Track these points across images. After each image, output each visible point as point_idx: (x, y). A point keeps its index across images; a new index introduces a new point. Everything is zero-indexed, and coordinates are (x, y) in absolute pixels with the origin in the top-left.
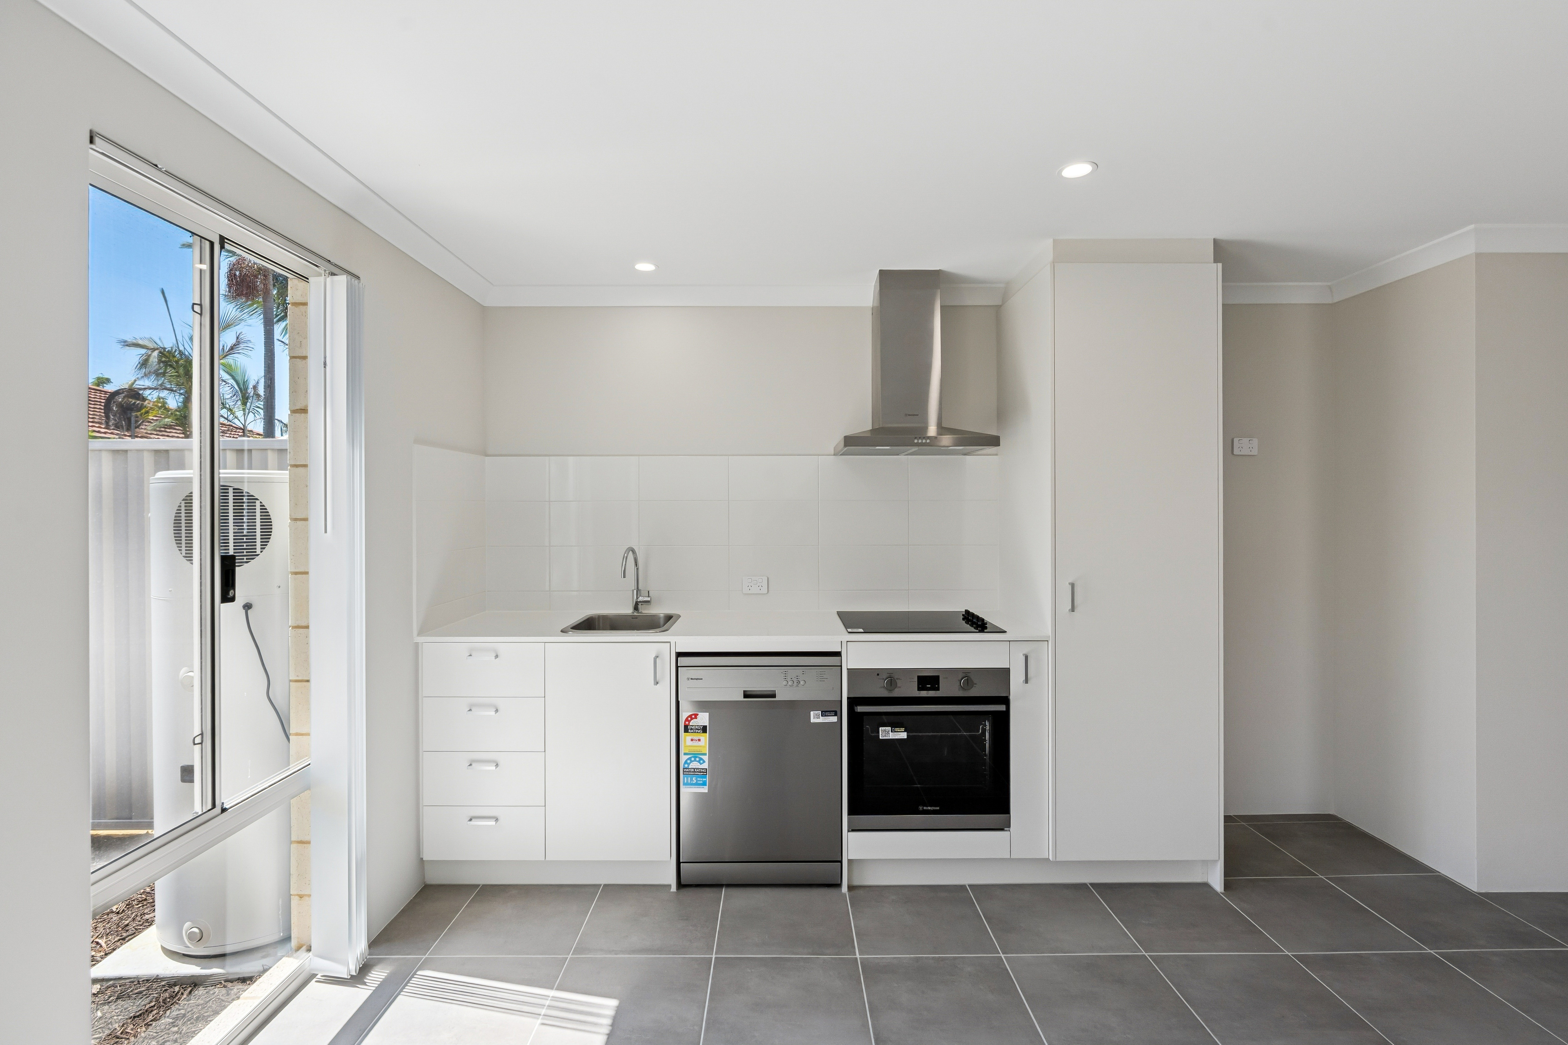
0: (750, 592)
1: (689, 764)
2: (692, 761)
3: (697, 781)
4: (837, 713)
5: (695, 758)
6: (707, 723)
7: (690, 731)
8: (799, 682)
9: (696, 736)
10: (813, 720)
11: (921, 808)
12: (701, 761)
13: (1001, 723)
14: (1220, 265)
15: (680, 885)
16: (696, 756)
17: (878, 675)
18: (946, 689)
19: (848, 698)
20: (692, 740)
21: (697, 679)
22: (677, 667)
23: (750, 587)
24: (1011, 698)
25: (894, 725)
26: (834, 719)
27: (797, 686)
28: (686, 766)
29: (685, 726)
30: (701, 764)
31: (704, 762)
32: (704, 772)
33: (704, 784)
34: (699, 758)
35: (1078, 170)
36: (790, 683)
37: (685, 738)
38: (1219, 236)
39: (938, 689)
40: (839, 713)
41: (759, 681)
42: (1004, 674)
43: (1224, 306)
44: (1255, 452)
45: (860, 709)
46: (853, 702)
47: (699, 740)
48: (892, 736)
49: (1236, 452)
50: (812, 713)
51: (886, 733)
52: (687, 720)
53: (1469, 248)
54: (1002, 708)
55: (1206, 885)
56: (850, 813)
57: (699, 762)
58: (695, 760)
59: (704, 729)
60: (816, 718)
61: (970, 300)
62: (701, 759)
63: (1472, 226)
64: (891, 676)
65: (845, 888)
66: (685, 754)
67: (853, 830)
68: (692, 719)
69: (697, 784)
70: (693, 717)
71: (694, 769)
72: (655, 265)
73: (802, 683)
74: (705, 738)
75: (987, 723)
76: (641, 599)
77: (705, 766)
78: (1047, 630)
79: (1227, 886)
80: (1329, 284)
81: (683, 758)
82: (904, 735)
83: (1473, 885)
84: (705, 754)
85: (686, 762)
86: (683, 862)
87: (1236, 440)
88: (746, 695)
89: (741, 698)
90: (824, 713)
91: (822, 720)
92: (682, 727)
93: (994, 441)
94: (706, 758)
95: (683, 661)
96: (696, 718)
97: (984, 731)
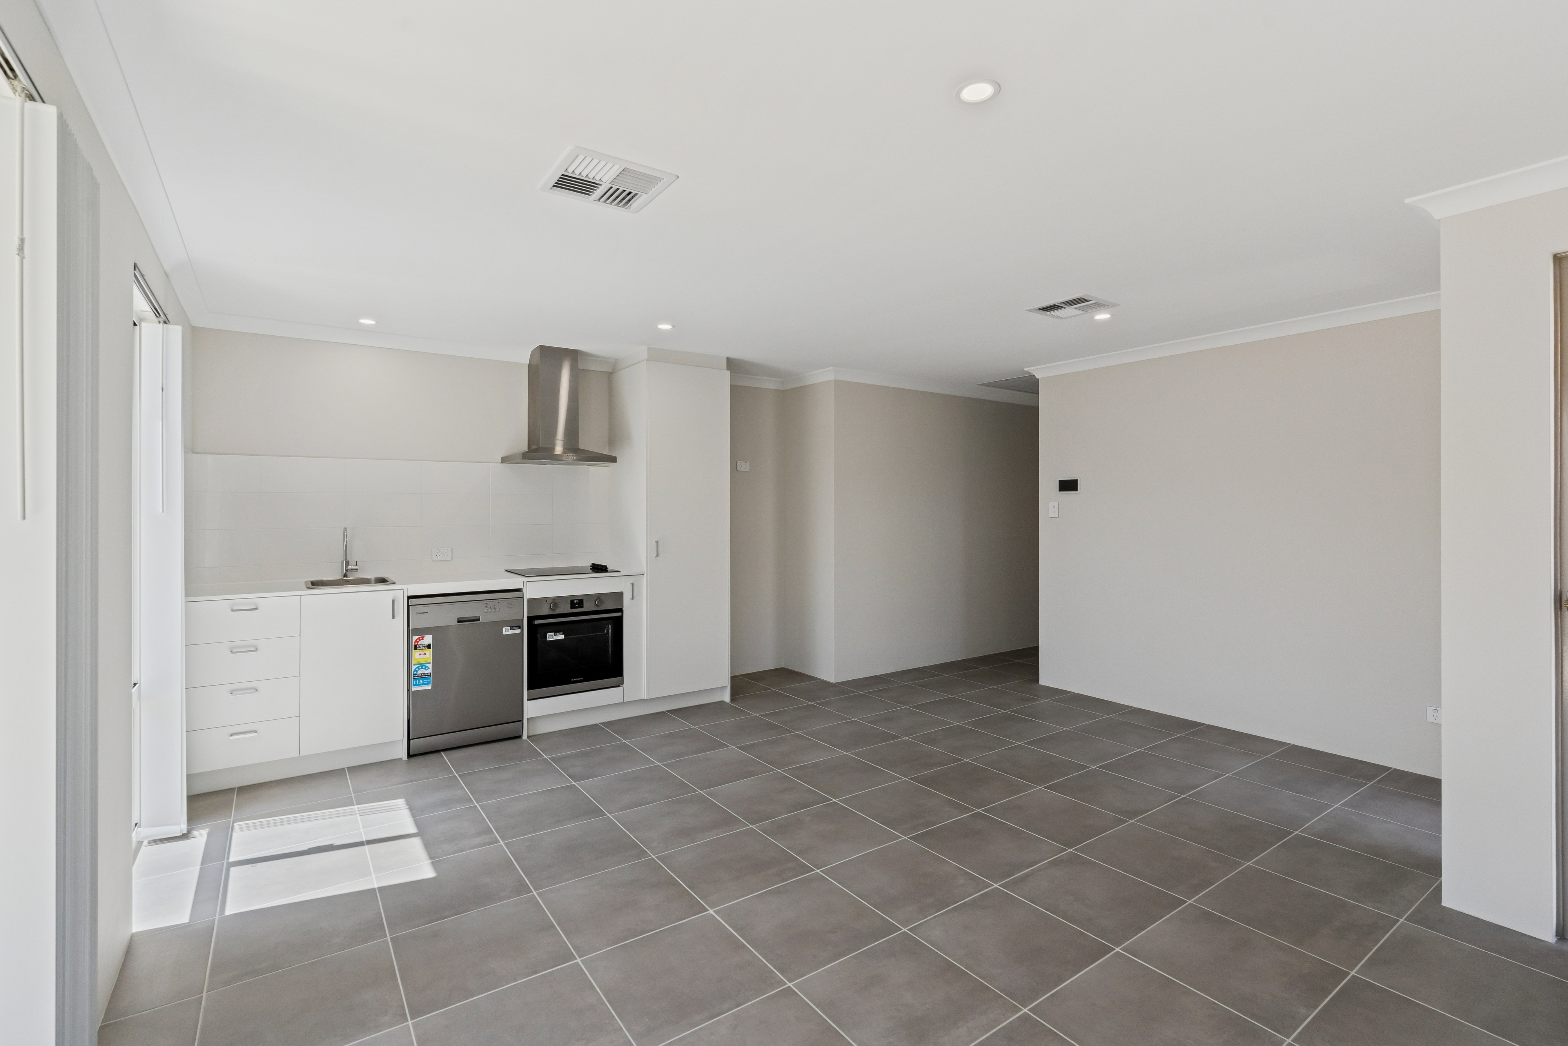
0: (438, 559)
1: (417, 671)
2: (419, 669)
3: (423, 682)
4: (520, 627)
5: (422, 666)
6: (431, 642)
7: (418, 648)
8: (495, 610)
9: (422, 652)
10: (505, 633)
11: (572, 680)
12: (427, 668)
13: (618, 624)
14: (729, 371)
15: (410, 756)
16: (422, 665)
17: (546, 601)
18: (588, 606)
19: (528, 617)
20: (420, 654)
21: (424, 613)
22: (408, 606)
23: (438, 556)
24: (624, 609)
25: (556, 632)
26: (519, 631)
27: (494, 612)
28: (415, 673)
29: (414, 646)
30: (426, 670)
31: (429, 668)
32: (427, 676)
33: (429, 683)
34: (425, 666)
35: (665, 327)
36: (489, 611)
37: (416, 654)
38: (729, 356)
39: (582, 607)
40: (521, 627)
41: (468, 611)
42: (620, 595)
43: (731, 386)
44: (747, 469)
45: (537, 622)
46: (531, 619)
47: (425, 654)
48: (555, 638)
49: (739, 469)
50: (504, 628)
51: (552, 637)
52: (416, 641)
53: (831, 377)
54: (619, 614)
55: (723, 702)
56: (529, 688)
57: (425, 669)
58: (422, 668)
59: (429, 646)
60: (507, 631)
61: (592, 367)
62: (426, 667)
63: (831, 368)
64: (555, 602)
65: (525, 737)
66: (414, 665)
67: (530, 700)
68: (420, 640)
69: (423, 684)
70: (421, 639)
71: (421, 674)
72: (375, 321)
73: (498, 610)
74: (429, 652)
75: (610, 627)
76: (350, 567)
77: (430, 671)
78: (644, 569)
79: (732, 700)
80: (782, 380)
81: (414, 667)
82: (562, 637)
83: (832, 680)
84: (430, 663)
85: (415, 671)
86: (412, 739)
87: (738, 462)
88: (460, 621)
89: (457, 623)
90: (512, 628)
91: (511, 632)
92: (413, 647)
93: (613, 460)
94: (430, 666)
95: (412, 601)
96: (423, 639)
97: (608, 631)
